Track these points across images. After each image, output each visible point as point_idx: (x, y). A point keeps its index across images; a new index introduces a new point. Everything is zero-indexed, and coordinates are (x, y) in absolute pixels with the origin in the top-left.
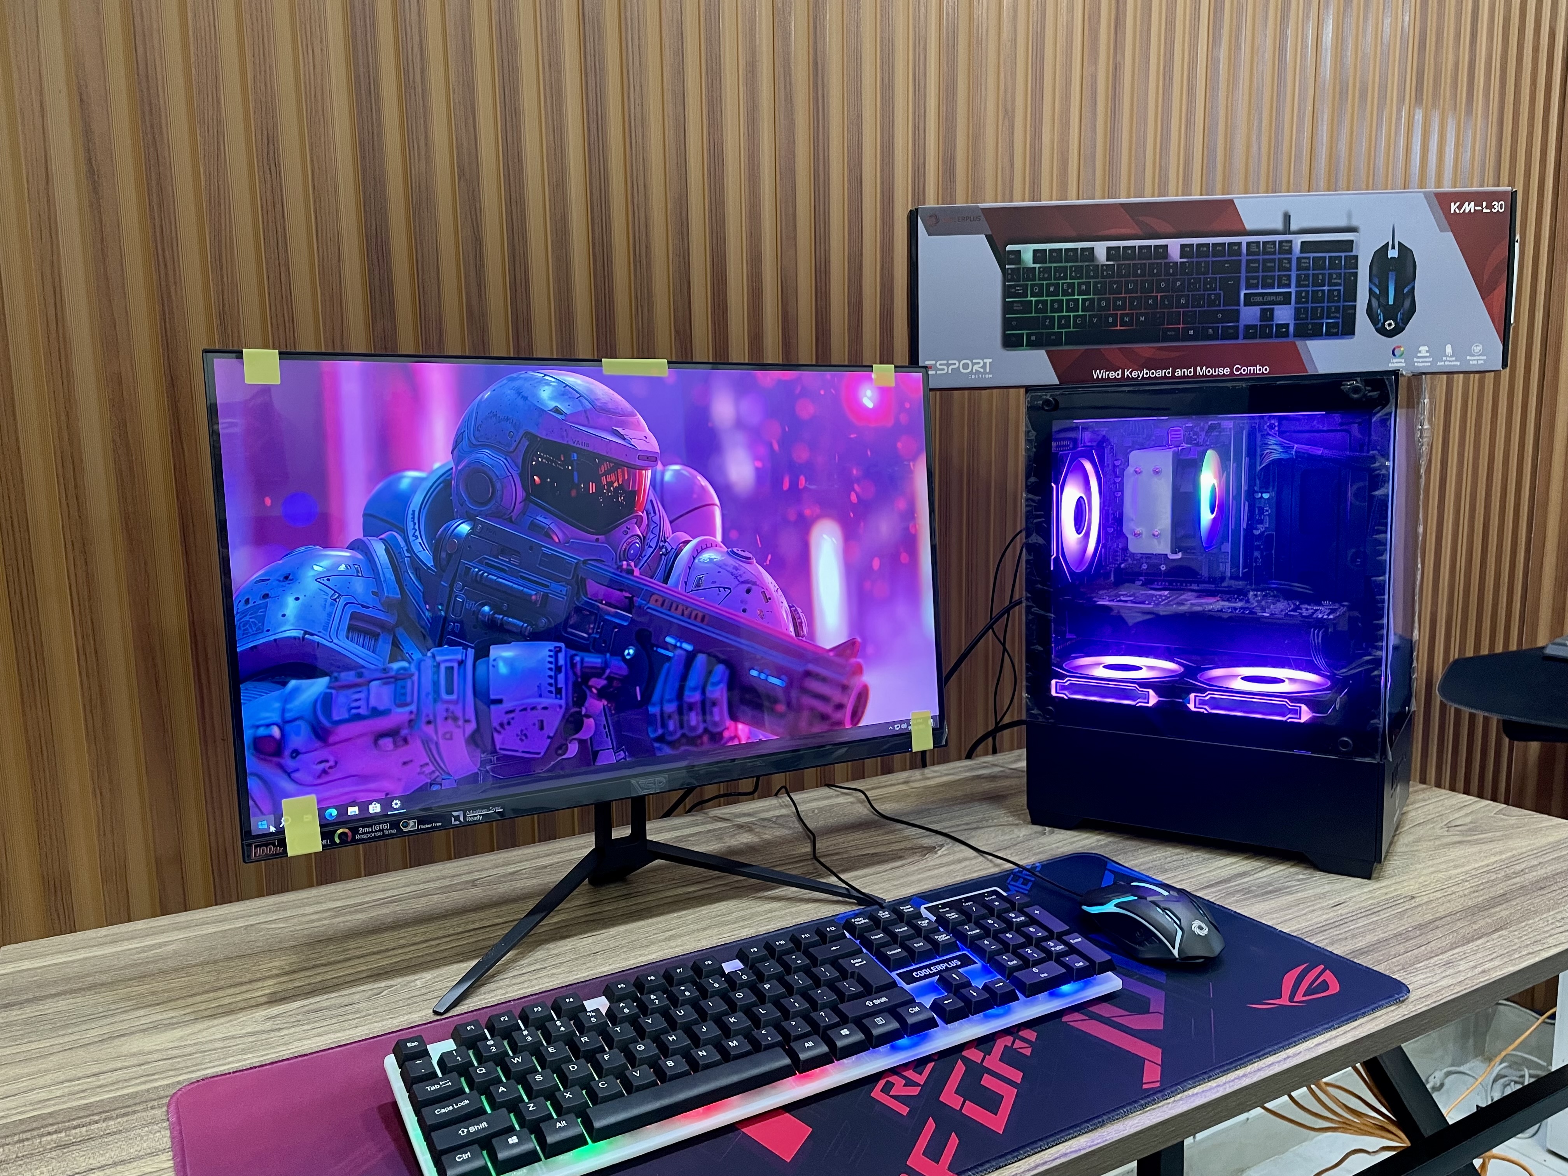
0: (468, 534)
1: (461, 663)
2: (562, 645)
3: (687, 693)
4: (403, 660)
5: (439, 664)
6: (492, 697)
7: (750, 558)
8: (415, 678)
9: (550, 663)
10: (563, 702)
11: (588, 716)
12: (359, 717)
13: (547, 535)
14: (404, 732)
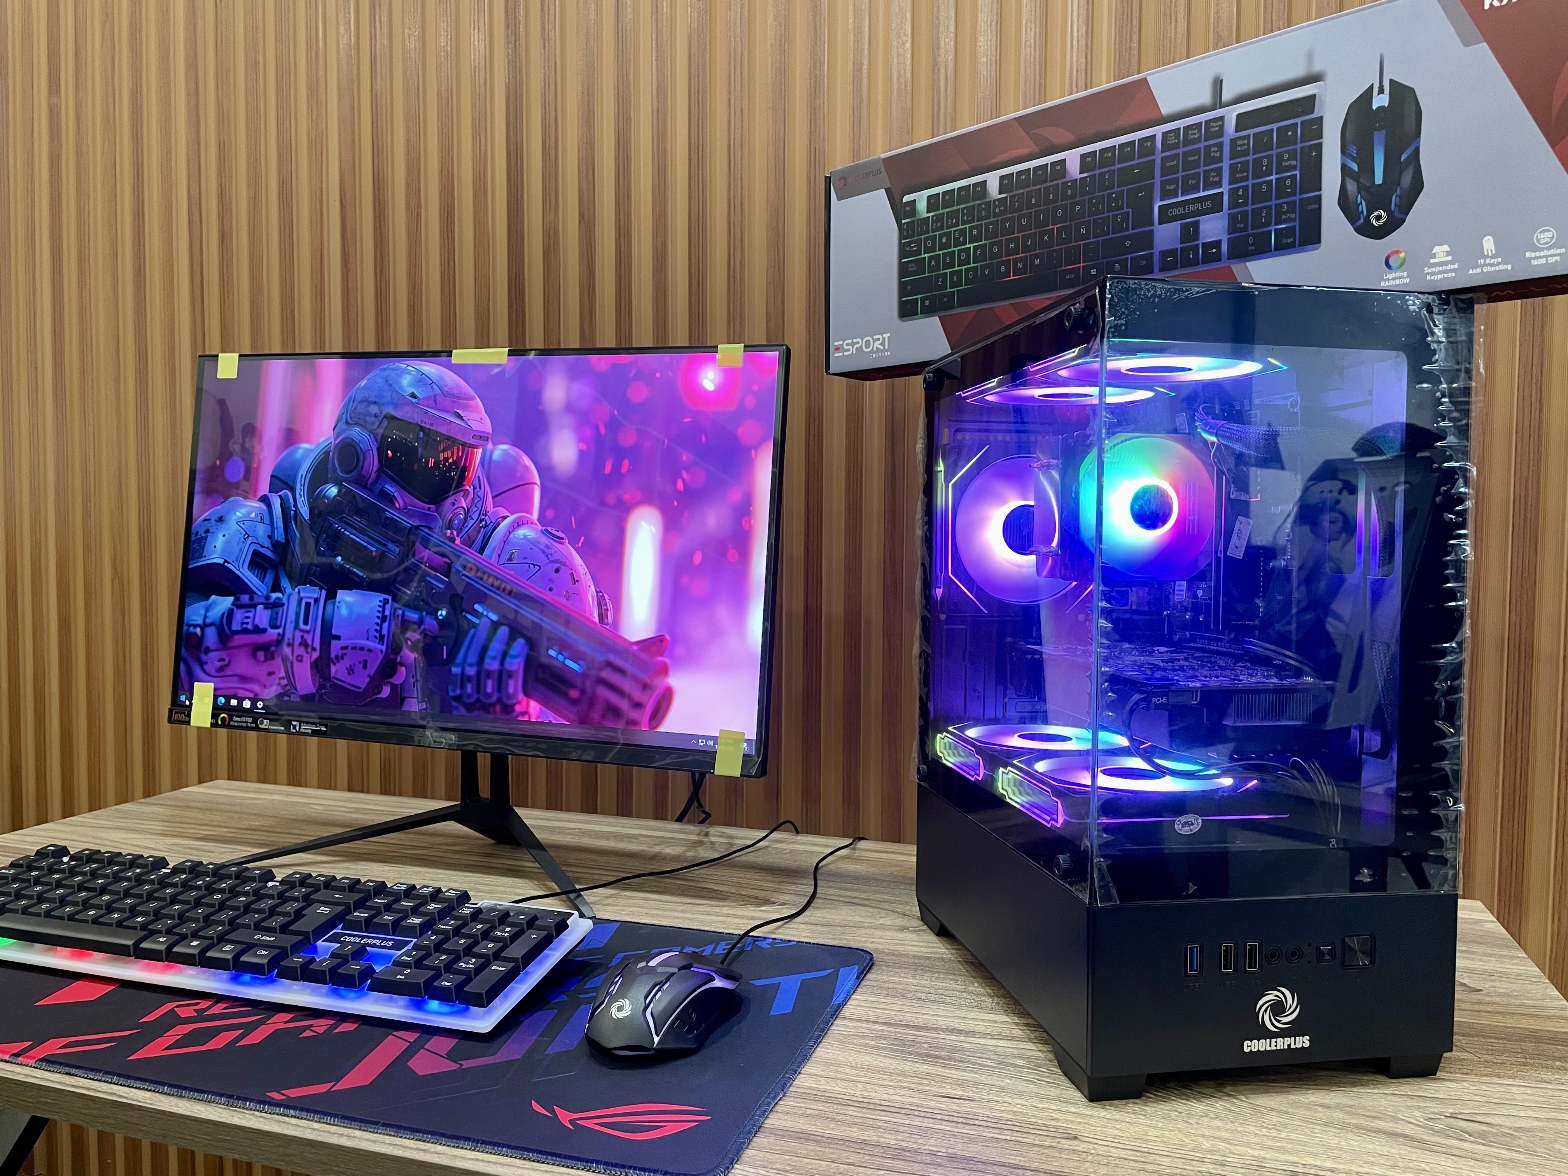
0: (335, 496)
1: (317, 600)
2: (390, 598)
3: (487, 660)
4: (281, 591)
5: (301, 599)
6: (334, 633)
7: (562, 539)
8: (285, 607)
9: (379, 612)
10: (384, 648)
11: (402, 664)
12: (245, 631)
13: (390, 500)
14: (273, 648)
